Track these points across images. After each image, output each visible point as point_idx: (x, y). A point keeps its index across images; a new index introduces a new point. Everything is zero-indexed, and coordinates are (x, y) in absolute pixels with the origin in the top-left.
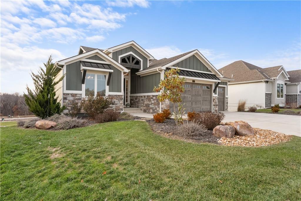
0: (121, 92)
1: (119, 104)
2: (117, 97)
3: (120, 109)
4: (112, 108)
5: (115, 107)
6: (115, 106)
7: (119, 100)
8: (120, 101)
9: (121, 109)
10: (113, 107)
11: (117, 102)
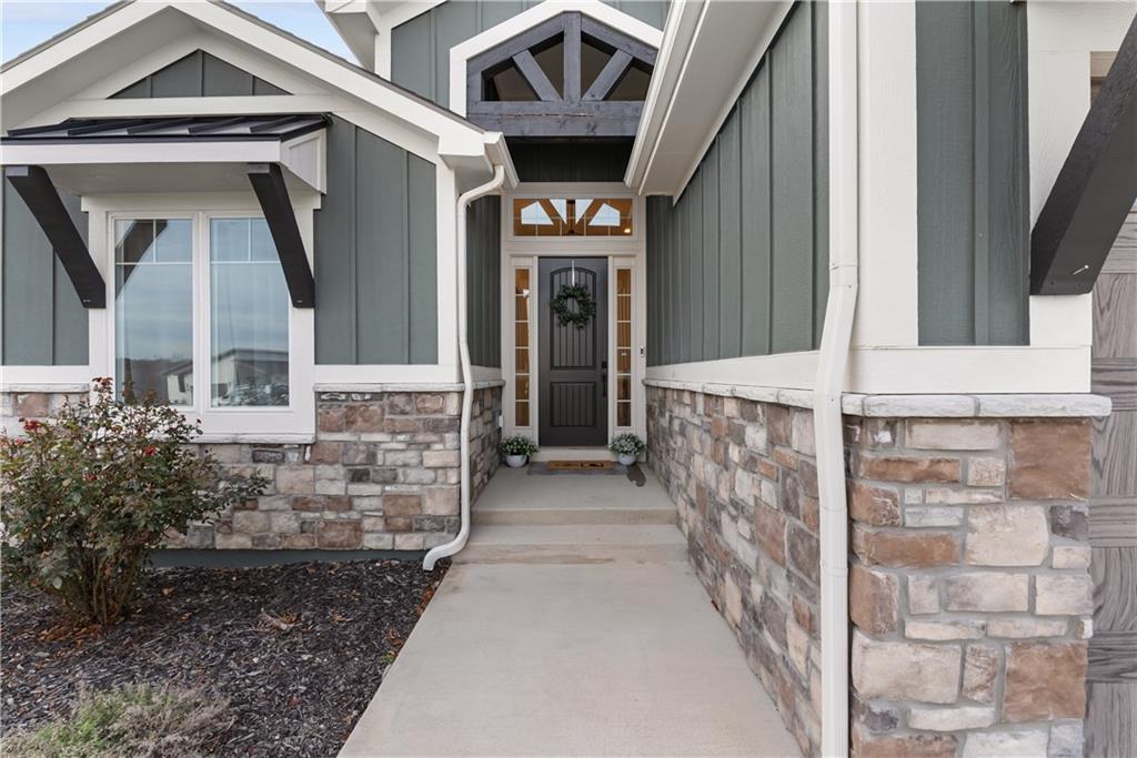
0: (435, 361)
1: (413, 475)
2: (392, 406)
3: (427, 524)
4: (350, 507)
5: (376, 503)
6: (376, 489)
7: (421, 438)
8: (428, 446)
9: (434, 518)
10: (365, 503)
11: (400, 458)
